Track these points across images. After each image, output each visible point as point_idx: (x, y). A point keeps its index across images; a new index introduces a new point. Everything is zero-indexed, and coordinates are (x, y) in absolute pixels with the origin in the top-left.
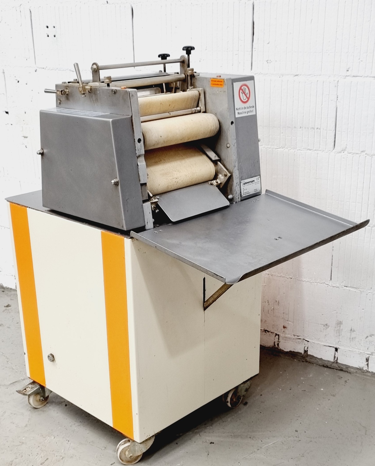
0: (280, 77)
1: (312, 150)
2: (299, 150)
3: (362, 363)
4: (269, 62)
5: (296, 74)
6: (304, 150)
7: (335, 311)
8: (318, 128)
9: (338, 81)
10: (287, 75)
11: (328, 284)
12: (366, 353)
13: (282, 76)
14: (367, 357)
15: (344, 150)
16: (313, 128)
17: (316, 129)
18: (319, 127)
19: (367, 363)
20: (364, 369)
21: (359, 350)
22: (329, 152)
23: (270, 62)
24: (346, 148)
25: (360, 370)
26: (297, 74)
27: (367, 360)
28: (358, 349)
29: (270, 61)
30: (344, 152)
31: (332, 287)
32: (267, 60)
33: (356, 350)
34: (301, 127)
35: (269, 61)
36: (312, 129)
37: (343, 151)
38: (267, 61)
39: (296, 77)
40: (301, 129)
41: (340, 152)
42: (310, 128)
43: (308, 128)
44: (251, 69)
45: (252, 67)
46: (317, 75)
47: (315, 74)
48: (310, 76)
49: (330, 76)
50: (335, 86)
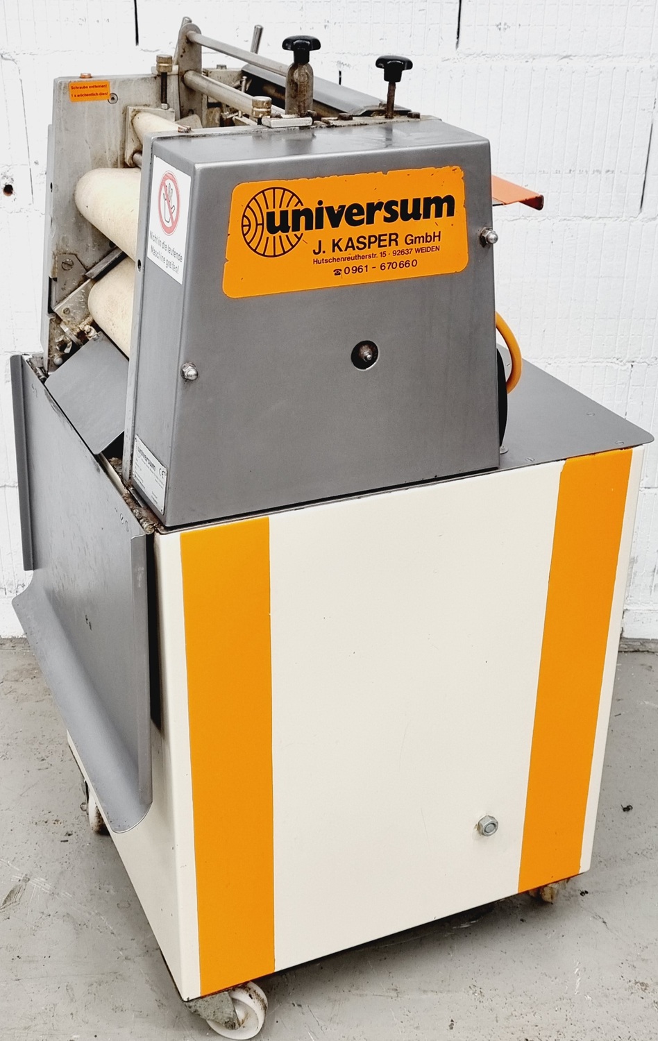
0: (527, 62)
1: (591, 219)
2: (565, 219)
4: (502, 27)
5: (565, 54)
6: (575, 219)
8: (608, 171)
10: (545, 56)
13: (531, 60)
16: (598, 171)
17: (603, 172)
18: (611, 169)
22: (631, 219)
23: (506, 27)
26: (569, 54)
29: (505, 24)
32: (498, 23)
34: (570, 171)
35: (503, 24)
36: (596, 173)
38: (498, 26)
39: (566, 60)
40: (570, 175)
41: (654, 219)
42: (591, 172)
43: (586, 172)
44: (457, 43)
45: (458, 38)
46: (614, 57)
47: (609, 54)
48: (597, 58)
49: (642, 58)
50: (653, 80)
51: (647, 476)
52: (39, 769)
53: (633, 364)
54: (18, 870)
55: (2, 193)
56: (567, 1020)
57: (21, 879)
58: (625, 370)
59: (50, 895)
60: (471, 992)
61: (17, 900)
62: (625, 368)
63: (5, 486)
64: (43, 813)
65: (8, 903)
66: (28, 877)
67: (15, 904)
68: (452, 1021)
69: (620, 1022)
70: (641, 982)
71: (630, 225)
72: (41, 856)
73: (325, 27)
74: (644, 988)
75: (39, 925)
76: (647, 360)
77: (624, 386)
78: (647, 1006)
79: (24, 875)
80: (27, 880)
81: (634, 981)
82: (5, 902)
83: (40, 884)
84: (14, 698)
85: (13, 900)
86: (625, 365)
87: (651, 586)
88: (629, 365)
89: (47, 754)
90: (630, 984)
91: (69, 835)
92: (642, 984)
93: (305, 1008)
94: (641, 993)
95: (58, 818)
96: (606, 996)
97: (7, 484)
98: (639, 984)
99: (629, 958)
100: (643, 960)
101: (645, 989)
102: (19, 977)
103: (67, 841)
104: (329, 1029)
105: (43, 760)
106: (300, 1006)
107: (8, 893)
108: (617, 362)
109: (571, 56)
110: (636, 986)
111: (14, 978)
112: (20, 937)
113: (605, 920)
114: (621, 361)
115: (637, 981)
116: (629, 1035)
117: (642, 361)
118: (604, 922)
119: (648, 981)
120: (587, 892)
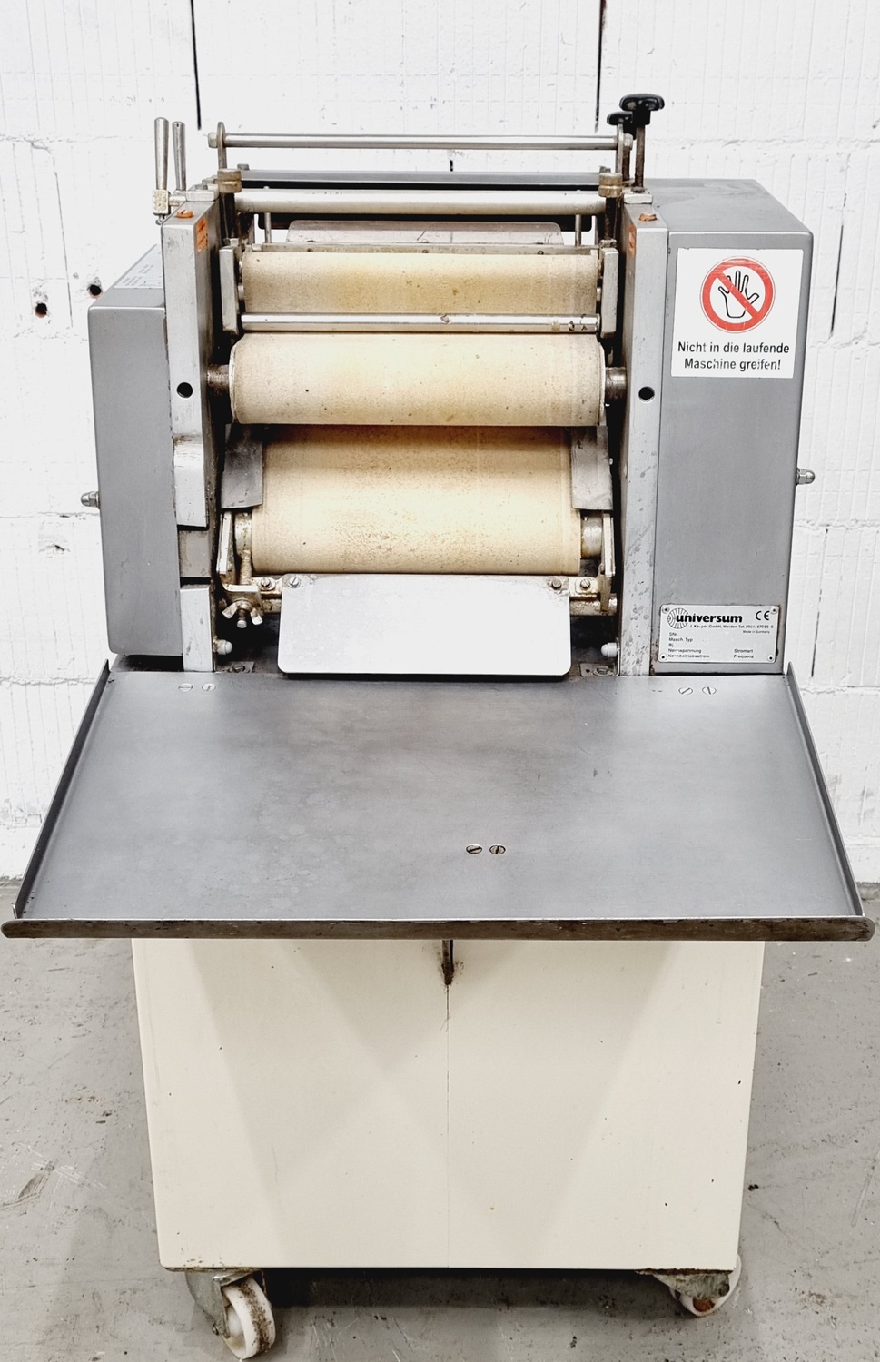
0: (683, 148)
5: (730, 139)
9: (850, 155)
10: (706, 141)
13: (689, 146)
15: (857, 339)
22: (819, 344)
24: (865, 331)
26: (736, 139)
30: (857, 343)
37: (857, 341)
41: (849, 344)
44: (597, 126)
45: (597, 119)
46: (792, 142)
47: (786, 139)
48: (771, 143)
49: (826, 143)
50: (842, 170)
51: (850, 672)
52: (74, 1037)
53: (828, 528)
54: (41, 1156)
55: (34, 313)
56: (719, 1337)
57: (44, 1167)
58: (818, 536)
59: (79, 1186)
60: (601, 1304)
61: (38, 1191)
62: (818, 533)
63: (39, 683)
64: (77, 1088)
65: (26, 1195)
66: (53, 1164)
67: (34, 1197)
68: (575, 1338)
69: (786, 1342)
70: (817, 1293)
71: (819, 352)
72: (70, 1139)
73: (432, 106)
74: (820, 1300)
75: (64, 1222)
76: (845, 524)
77: (816, 556)
78: (822, 1322)
79: (47, 1163)
80: (51, 1168)
81: (808, 1293)
82: (22, 1194)
83: (68, 1173)
84: (48, 951)
85: (32, 1192)
86: (817, 529)
87: (859, 814)
88: (823, 529)
89: (86, 1019)
90: (803, 1296)
91: (107, 1115)
92: (819, 1296)
93: (390, 1321)
94: (816, 1307)
95: (94, 1095)
96: (772, 1310)
97: (42, 681)
98: (814, 1296)
99: (805, 1265)
100: (822, 1268)
101: (822, 1302)
102: (34, 1283)
103: (104, 1122)
104: (419, 1347)
105: (79, 1025)
106: (384, 1319)
107: (26, 1184)
108: (808, 525)
110: (811, 1299)
111: (29, 1284)
112: (38, 1236)
113: (778, 1221)
114: (813, 525)
115: (812, 1292)
116: (797, 1356)
117: (839, 524)
118: (775, 1222)
119: (826, 1293)
120: (756, 1187)
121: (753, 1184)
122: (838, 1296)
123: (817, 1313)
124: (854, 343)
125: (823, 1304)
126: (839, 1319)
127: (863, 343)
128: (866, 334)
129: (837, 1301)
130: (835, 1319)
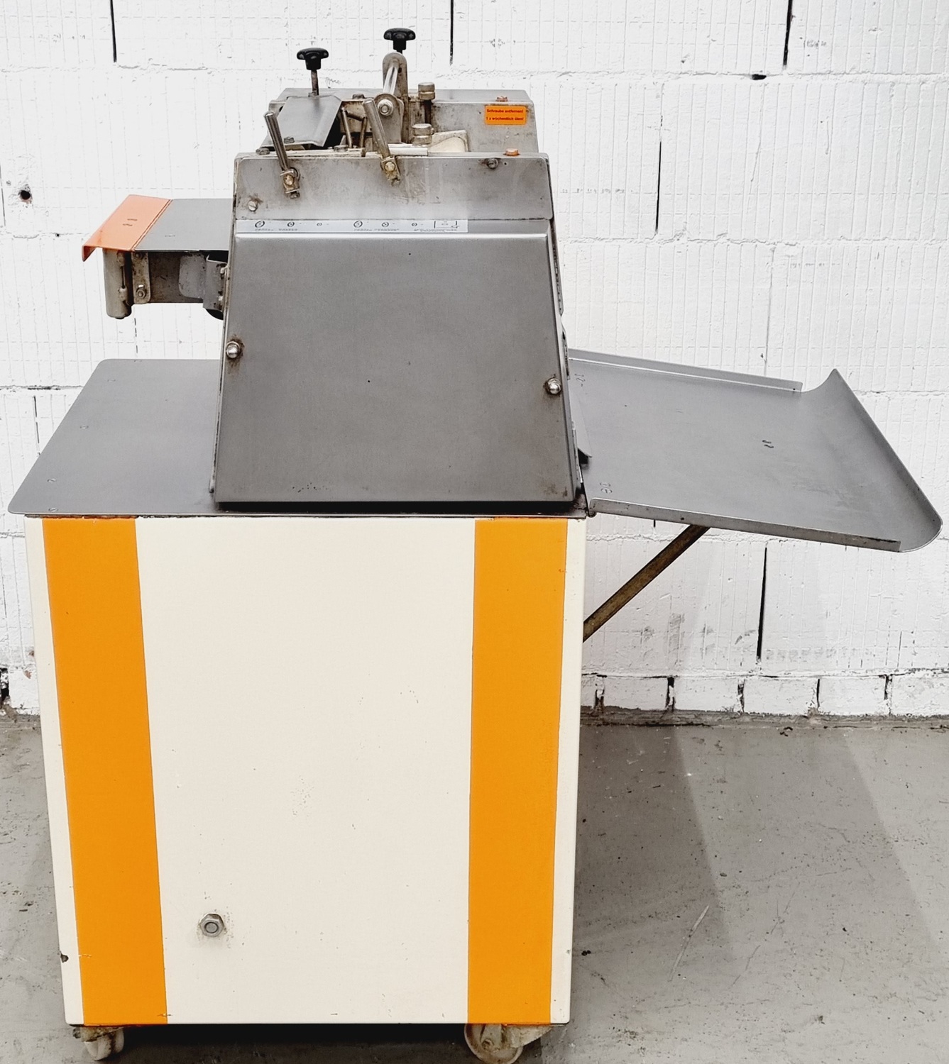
0: (526, 77)
1: (605, 241)
2: (576, 241)
3: (731, 697)
4: (497, 43)
5: (564, 71)
6: (587, 240)
7: (666, 594)
8: (619, 190)
9: (663, 85)
10: (544, 72)
11: (649, 538)
12: (737, 673)
13: (531, 75)
14: (740, 683)
15: (678, 236)
16: (607, 190)
17: (613, 191)
18: (620, 186)
19: (741, 695)
20: (735, 710)
21: (722, 671)
22: (647, 240)
23: (500, 43)
24: (685, 229)
25: (727, 713)
26: (568, 71)
27: (741, 690)
28: (721, 669)
29: (500, 40)
30: (678, 240)
31: (658, 543)
32: (492, 40)
33: (715, 671)
34: (578, 190)
35: (497, 40)
36: (605, 192)
37: (678, 238)
38: (492, 42)
39: (566, 76)
40: (578, 194)
41: (671, 240)
42: (600, 191)
43: (595, 191)
44: (451, 59)
45: (451, 54)
46: (615, 73)
47: (609, 71)
48: (598, 75)
49: (644, 74)
50: (657, 97)
64: (3, 884)
70: (631, 1031)
71: (647, 246)
74: (633, 1036)
78: (634, 1052)
81: (623, 1031)
90: (619, 1033)
92: (632, 1033)
94: (630, 1041)
96: (592, 1044)
98: (628, 1033)
99: (623, 1010)
100: (637, 1012)
101: (634, 1037)
109: (570, 72)
110: (625, 1035)
113: (604, 977)
115: (627, 1030)
118: (602, 979)
119: (639, 1030)
120: (589, 952)
121: (586, 950)
122: (648, 1032)
123: (630, 1045)
124: (676, 239)
125: (635, 1039)
126: (647, 1049)
127: (683, 240)
128: (686, 232)
129: (647, 1036)
130: (644, 1049)
